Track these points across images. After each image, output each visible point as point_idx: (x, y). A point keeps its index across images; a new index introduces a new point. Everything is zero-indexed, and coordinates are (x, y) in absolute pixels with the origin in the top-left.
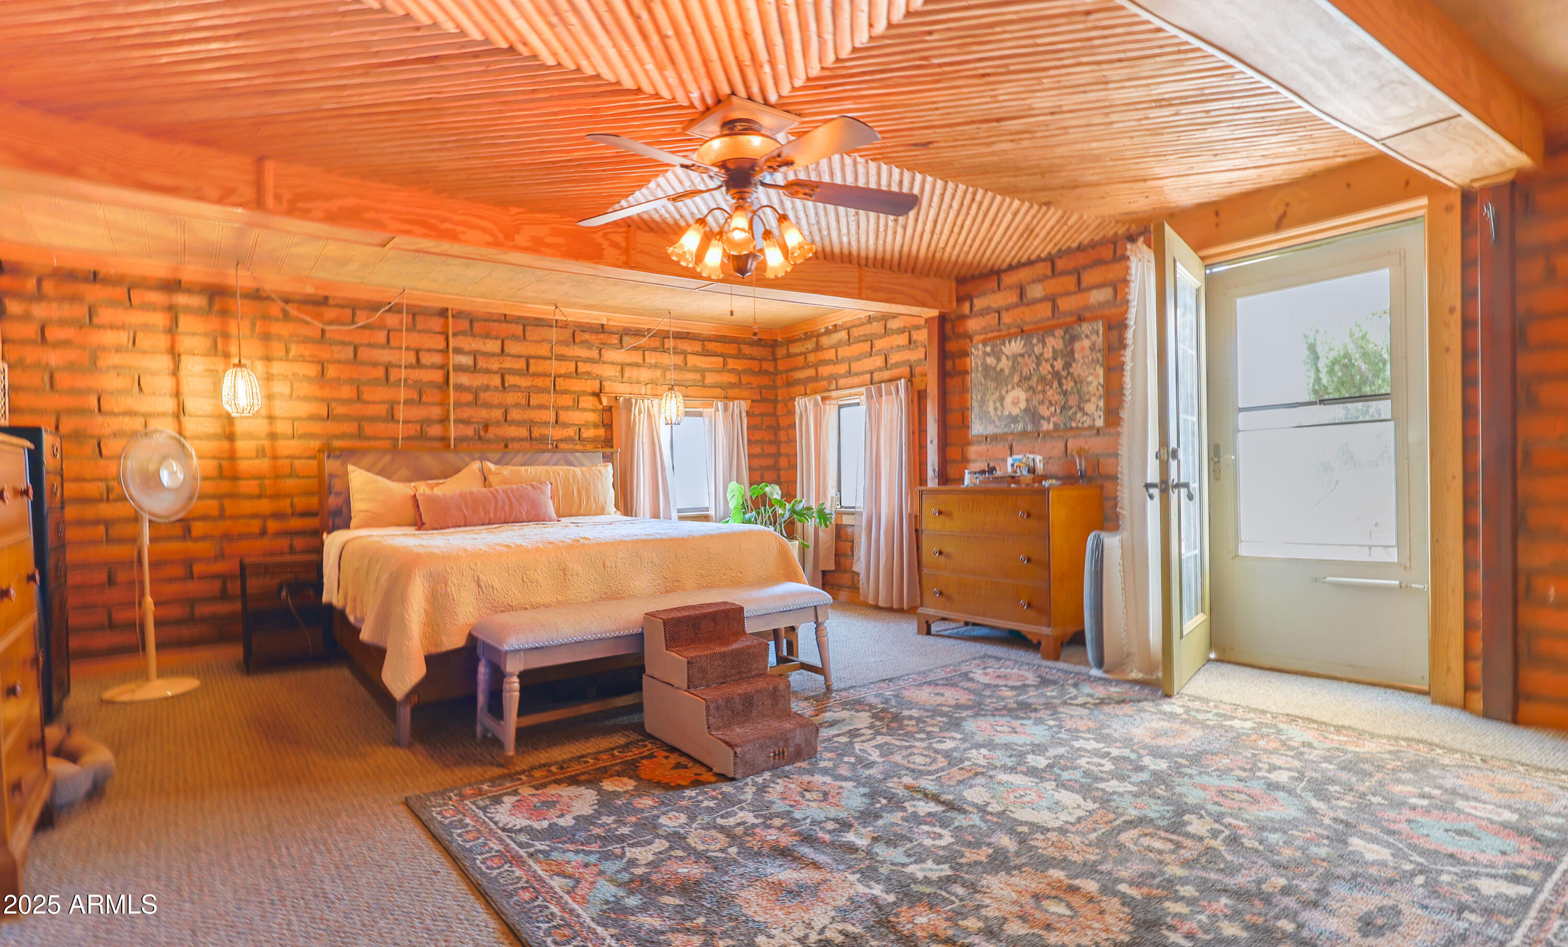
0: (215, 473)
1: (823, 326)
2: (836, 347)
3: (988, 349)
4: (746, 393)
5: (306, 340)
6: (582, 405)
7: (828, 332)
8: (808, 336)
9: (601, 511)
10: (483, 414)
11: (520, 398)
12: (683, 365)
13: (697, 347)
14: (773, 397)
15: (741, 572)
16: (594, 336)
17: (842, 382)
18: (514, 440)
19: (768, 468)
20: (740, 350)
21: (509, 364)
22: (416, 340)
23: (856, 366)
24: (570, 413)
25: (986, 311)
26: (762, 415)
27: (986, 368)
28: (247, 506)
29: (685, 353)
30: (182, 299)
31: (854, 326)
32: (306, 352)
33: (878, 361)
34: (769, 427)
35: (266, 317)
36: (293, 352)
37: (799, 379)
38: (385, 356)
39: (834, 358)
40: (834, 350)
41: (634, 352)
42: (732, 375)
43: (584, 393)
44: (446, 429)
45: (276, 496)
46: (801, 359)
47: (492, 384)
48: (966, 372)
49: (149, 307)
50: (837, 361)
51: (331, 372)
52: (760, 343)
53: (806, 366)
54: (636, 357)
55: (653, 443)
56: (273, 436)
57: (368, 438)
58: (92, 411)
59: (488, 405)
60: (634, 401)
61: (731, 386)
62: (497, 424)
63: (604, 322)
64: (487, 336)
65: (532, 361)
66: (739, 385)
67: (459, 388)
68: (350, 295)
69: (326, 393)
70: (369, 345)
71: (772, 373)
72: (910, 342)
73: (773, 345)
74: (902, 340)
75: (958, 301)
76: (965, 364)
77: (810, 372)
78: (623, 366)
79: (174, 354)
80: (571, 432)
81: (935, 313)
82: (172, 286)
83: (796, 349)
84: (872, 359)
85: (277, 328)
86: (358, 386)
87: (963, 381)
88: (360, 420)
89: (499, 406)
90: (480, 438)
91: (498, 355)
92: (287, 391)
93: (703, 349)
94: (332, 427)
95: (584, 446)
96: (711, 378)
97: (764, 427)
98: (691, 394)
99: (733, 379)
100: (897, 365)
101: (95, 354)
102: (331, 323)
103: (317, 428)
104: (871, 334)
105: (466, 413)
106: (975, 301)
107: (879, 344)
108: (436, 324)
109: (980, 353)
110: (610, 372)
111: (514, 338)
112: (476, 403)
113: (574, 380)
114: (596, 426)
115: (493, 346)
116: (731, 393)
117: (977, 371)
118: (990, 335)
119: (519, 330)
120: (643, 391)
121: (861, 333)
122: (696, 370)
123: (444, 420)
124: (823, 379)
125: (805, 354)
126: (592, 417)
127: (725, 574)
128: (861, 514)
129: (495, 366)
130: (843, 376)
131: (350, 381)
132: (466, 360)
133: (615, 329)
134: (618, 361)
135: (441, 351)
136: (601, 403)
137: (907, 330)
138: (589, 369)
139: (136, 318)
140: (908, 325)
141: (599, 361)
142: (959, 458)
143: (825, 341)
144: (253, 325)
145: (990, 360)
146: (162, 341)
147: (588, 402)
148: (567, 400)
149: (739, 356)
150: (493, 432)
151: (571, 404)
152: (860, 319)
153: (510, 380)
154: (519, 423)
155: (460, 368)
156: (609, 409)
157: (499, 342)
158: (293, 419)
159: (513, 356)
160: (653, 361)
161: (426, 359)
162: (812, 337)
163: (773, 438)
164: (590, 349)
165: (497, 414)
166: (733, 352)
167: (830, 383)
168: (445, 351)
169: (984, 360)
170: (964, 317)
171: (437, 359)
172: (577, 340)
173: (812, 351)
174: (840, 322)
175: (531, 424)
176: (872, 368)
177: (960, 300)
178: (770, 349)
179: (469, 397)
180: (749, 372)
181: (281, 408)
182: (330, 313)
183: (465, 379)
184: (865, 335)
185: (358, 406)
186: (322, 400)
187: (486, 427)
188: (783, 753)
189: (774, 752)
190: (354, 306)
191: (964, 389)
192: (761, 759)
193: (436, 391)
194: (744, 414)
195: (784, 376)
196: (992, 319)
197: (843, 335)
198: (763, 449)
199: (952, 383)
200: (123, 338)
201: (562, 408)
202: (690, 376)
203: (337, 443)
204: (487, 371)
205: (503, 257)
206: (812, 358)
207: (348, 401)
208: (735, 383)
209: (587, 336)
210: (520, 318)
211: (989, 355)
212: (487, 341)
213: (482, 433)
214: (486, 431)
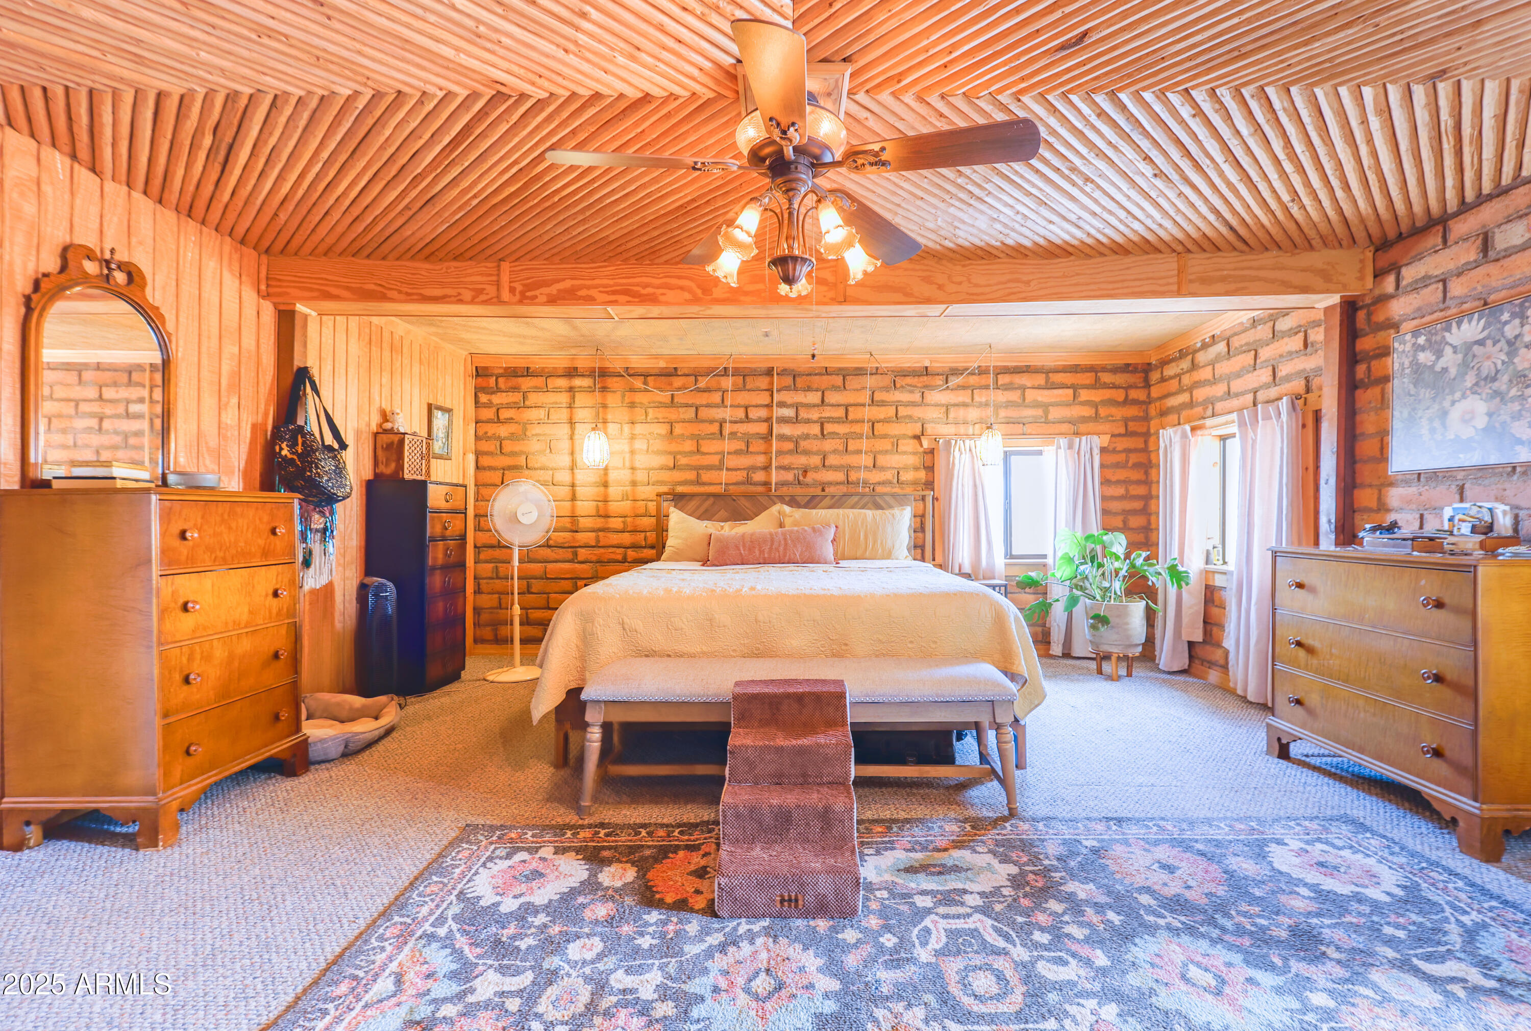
0: (594, 513)
1: (1199, 340)
2: (1212, 363)
3: (1421, 340)
4: (1106, 427)
5: (661, 405)
6: (901, 448)
7: (1205, 346)
8: (1182, 354)
9: (888, 555)
10: (802, 460)
11: (837, 444)
12: (1020, 401)
13: (1040, 379)
14: (1144, 430)
15: (935, 642)
16: (916, 379)
17: (1219, 406)
18: (830, 483)
19: (1134, 512)
20: (1097, 379)
21: (828, 413)
22: (744, 398)
23: (1237, 386)
24: (888, 457)
25: (1424, 282)
26: (1128, 451)
27: (1418, 369)
28: (615, 538)
29: (1023, 388)
30: (578, 382)
31: (1236, 334)
32: (660, 416)
33: (1264, 375)
34: (1136, 466)
35: (632, 390)
36: (650, 416)
37: (1173, 407)
38: (718, 414)
39: (1210, 377)
40: (1210, 367)
41: (961, 392)
42: (1086, 408)
43: (904, 436)
44: (769, 474)
45: (634, 531)
46: (1175, 382)
47: (812, 432)
48: (1386, 379)
49: (557, 390)
50: (1214, 381)
51: (678, 429)
52: (1126, 368)
53: (1181, 391)
54: (963, 396)
55: (975, 486)
56: (634, 483)
57: (704, 484)
58: (522, 467)
59: (807, 453)
60: (953, 442)
61: (1084, 420)
62: (816, 469)
63: (927, 364)
64: (809, 389)
65: (850, 409)
66: (1096, 418)
67: (782, 438)
68: (693, 365)
69: (674, 447)
70: (708, 406)
71: (1143, 402)
72: (1306, 345)
73: (1147, 369)
74: (1296, 343)
75: (1375, 277)
76: (1385, 367)
77: (1184, 398)
78: (947, 407)
79: (572, 423)
80: (889, 475)
81: (1335, 299)
82: (571, 373)
83: (1170, 371)
84: (1256, 373)
85: (639, 398)
86: (697, 439)
87: (1383, 393)
88: (698, 468)
89: (817, 453)
90: (799, 483)
91: (818, 406)
92: (645, 447)
93: (1047, 382)
94: (678, 476)
95: (902, 489)
96: (1056, 413)
97: (1130, 464)
98: (1029, 431)
99: (1088, 412)
100: (1288, 378)
101: (525, 425)
102: (679, 389)
103: (666, 476)
104: (1255, 341)
105: (787, 460)
106: (1404, 271)
107: (1265, 353)
108: (763, 382)
109: (1408, 347)
110: (931, 414)
111: (835, 388)
112: (796, 451)
113: (895, 425)
114: (916, 469)
115: (813, 398)
116: (1083, 428)
117: (1402, 375)
118: (1428, 319)
119: (838, 380)
120: (971, 431)
121: (1243, 342)
122: (1036, 405)
123: (767, 468)
124: (1198, 404)
125: (1179, 376)
126: (911, 460)
127: (911, 642)
128: (1231, 573)
129: (814, 415)
130: (1221, 399)
131: (693, 437)
132: (789, 412)
133: (940, 371)
134: (943, 402)
135: (767, 406)
136: (921, 445)
137: (1303, 331)
138: (909, 413)
139: (550, 398)
140: (1303, 322)
141: (922, 403)
142: (1374, 504)
143: (1201, 357)
144: (623, 396)
145: (1425, 357)
146: (564, 414)
147: (909, 445)
148: (886, 445)
149: (1097, 385)
150: (811, 477)
151: (889, 447)
152: (1242, 323)
153: (829, 428)
154: (836, 468)
155: (783, 420)
156: (932, 452)
157: (820, 393)
158: (650, 469)
159: (833, 405)
160: (984, 400)
161: (754, 414)
162: (1187, 355)
163: (1143, 478)
164: (912, 392)
165: (816, 460)
166: (1088, 382)
167: (1205, 409)
168: (769, 406)
169: (1415, 356)
170: (1385, 299)
171: (763, 413)
172: (898, 385)
173: (1187, 372)
174: (1217, 332)
175: (848, 469)
176: (1256, 385)
177: (1378, 275)
178: (1142, 375)
179: (790, 446)
180: (1112, 402)
181: (642, 461)
182: (678, 382)
183: (787, 430)
184: (1247, 344)
185: (698, 457)
186: (670, 453)
187: (805, 472)
188: (797, 900)
189: (782, 896)
190: (696, 374)
191: (1384, 403)
192: (760, 899)
193: (761, 441)
194: (1096, 452)
195: (1158, 404)
196: (1432, 293)
197: (1221, 347)
198: (1127, 490)
199: (1366, 397)
200: (542, 413)
201: (880, 452)
202: (1029, 413)
203: (680, 489)
204: (808, 421)
205: (709, 312)
206: (1186, 380)
207: (691, 453)
208: (1090, 417)
209: (909, 380)
210: (840, 369)
211: (1423, 348)
212: (808, 393)
213: (801, 478)
214: (805, 477)
